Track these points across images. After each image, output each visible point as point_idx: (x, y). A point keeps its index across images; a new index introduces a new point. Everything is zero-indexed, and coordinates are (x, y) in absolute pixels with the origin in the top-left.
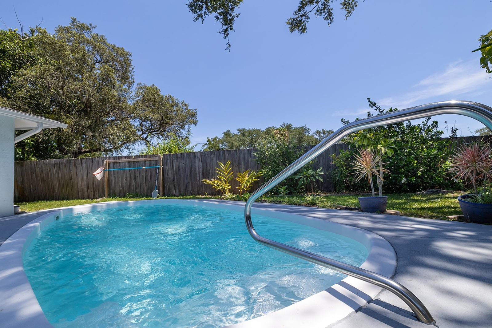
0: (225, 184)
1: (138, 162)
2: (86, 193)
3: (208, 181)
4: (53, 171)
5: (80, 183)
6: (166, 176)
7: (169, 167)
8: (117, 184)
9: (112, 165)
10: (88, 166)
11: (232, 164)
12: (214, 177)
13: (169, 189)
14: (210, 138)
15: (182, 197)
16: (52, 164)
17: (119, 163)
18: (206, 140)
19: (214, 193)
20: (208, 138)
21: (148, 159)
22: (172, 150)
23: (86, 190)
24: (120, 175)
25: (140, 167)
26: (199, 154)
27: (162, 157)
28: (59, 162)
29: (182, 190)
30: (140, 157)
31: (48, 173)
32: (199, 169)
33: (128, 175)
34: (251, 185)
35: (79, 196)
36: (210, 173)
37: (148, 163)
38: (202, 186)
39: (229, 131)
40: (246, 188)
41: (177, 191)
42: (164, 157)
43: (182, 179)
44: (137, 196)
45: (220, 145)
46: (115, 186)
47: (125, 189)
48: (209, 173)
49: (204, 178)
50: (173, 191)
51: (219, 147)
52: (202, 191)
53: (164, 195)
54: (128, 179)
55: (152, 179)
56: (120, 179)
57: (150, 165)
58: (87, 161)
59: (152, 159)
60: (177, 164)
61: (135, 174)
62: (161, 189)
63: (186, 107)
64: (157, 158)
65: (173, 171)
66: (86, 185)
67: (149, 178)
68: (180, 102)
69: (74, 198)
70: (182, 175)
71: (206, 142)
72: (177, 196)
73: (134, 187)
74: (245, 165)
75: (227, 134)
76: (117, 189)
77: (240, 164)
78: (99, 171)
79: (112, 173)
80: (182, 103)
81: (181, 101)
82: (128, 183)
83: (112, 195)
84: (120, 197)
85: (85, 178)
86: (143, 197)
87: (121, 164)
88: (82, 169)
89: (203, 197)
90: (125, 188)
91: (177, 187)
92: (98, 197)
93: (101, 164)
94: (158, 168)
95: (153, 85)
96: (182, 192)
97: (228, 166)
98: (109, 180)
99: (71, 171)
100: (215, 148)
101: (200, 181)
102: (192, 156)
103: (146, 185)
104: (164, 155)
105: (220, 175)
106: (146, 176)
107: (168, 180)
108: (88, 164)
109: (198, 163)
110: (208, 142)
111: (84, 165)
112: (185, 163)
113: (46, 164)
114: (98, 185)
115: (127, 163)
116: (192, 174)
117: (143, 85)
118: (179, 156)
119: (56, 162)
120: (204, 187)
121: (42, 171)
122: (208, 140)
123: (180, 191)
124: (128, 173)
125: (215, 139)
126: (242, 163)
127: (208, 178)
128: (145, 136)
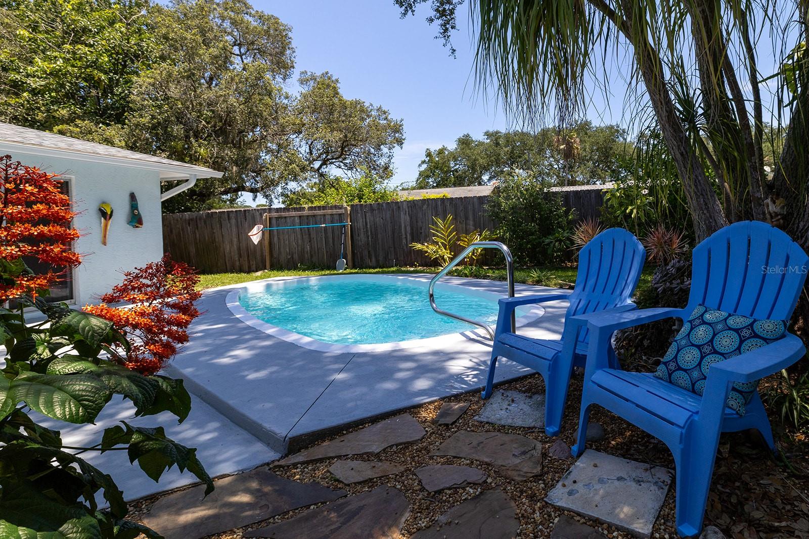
0: (444, 250)
1: (314, 216)
2: (237, 263)
3: (419, 246)
4: (187, 230)
5: (228, 247)
6: (356, 237)
7: (361, 225)
8: (282, 250)
9: (274, 221)
10: (239, 223)
11: (455, 219)
12: (428, 239)
13: (362, 258)
14: (432, 150)
15: (380, 270)
16: (185, 220)
17: (285, 217)
18: (424, 154)
19: (429, 264)
20: (427, 149)
21: (329, 211)
22: (363, 195)
23: (237, 259)
24: (287, 236)
25: (316, 223)
26: (405, 204)
27: (349, 208)
28: (196, 217)
29: (381, 259)
30: (317, 208)
31: (179, 233)
32: (405, 227)
33: (299, 236)
34: (483, 252)
35: (226, 268)
36: (423, 233)
37: (328, 217)
38: (410, 252)
39: (468, 136)
40: (475, 256)
41: (373, 259)
42: (353, 210)
43: (380, 241)
44: (314, 268)
45: (452, 164)
46: (280, 253)
47: (294, 257)
48: (421, 233)
49: (413, 241)
50: (368, 261)
51: (449, 167)
52: (411, 259)
53: (354, 267)
54: (300, 241)
55: (336, 242)
56: (287, 242)
57: (332, 222)
58: (237, 215)
59: (334, 211)
60: (372, 219)
61: (310, 235)
62: (349, 256)
63: (384, 116)
64: (343, 211)
65: (367, 231)
66: (236, 252)
67: (331, 240)
68: (375, 108)
69: (219, 270)
70: (379, 236)
71: (424, 158)
72: (374, 268)
73: (309, 254)
74: (474, 220)
75: (465, 142)
76: (283, 258)
77: (467, 218)
78: (255, 230)
79: (275, 233)
80: (378, 110)
81: (376, 106)
82: (300, 249)
83: (278, 266)
84: (289, 269)
85: (235, 240)
86: (322, 270)
87: (288, 219)
88: (231, 227)
89: (412, 269)
90: (296, 256)
91: (373, 255)
92: (255, 269)
93: (258, 220)
94: (344, 226)
95: (327, 73)
96: (380, 262)
97: (448, 222)
98: (270, 243)
99: (215, 231)
100: (441, 169)
101: (407, 245)
102: (395, 208)
103: (327, 252)
104: (352, 206)
105: (438, 236)
106: (326, 238)
107: (360, 244)
108: (239, 220)
109: (404, 219)
110: (428, 158)
111: (233, 221)
112: (384, 218)
113: (177, 220)
114: (255, 251)
115: (296, 218)
116: (396, 235)
117: (309, 74)
118: (375, 207)
119: (191, 217)
120: (414, 254)
121: (171, 231)
122: (429, 155)
123: (377, 261)
124: (299, 233)
125: (441, 152)
126: (471, 217)
127: (419, 241)
128: (317, 165)
